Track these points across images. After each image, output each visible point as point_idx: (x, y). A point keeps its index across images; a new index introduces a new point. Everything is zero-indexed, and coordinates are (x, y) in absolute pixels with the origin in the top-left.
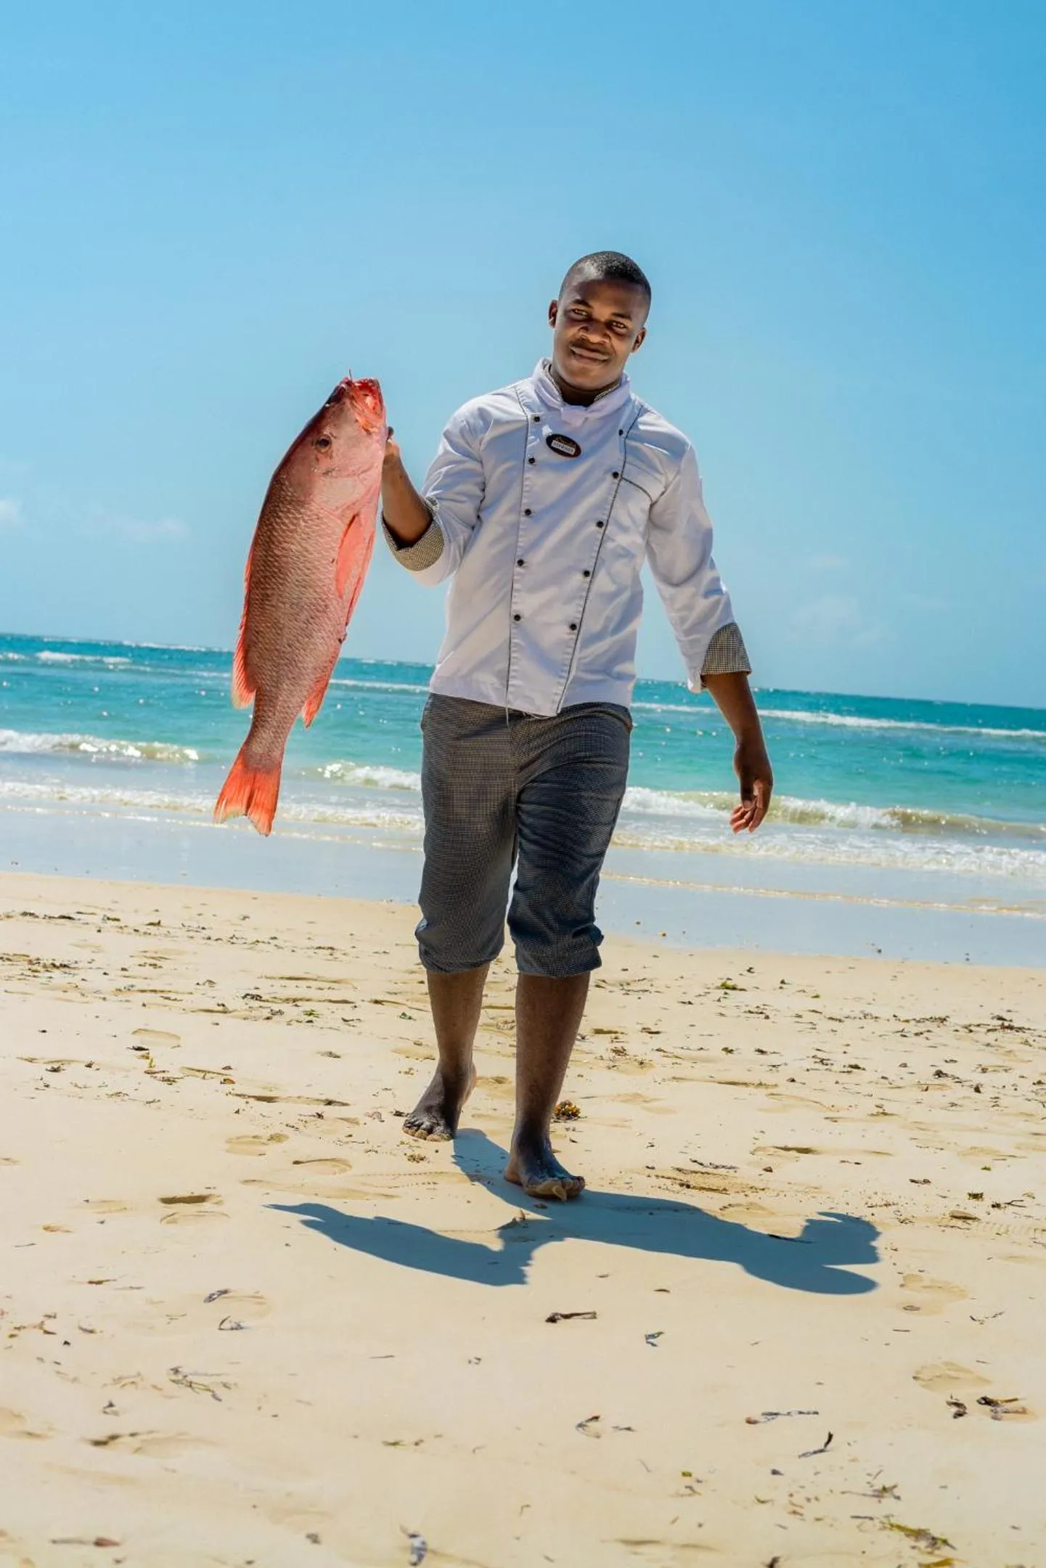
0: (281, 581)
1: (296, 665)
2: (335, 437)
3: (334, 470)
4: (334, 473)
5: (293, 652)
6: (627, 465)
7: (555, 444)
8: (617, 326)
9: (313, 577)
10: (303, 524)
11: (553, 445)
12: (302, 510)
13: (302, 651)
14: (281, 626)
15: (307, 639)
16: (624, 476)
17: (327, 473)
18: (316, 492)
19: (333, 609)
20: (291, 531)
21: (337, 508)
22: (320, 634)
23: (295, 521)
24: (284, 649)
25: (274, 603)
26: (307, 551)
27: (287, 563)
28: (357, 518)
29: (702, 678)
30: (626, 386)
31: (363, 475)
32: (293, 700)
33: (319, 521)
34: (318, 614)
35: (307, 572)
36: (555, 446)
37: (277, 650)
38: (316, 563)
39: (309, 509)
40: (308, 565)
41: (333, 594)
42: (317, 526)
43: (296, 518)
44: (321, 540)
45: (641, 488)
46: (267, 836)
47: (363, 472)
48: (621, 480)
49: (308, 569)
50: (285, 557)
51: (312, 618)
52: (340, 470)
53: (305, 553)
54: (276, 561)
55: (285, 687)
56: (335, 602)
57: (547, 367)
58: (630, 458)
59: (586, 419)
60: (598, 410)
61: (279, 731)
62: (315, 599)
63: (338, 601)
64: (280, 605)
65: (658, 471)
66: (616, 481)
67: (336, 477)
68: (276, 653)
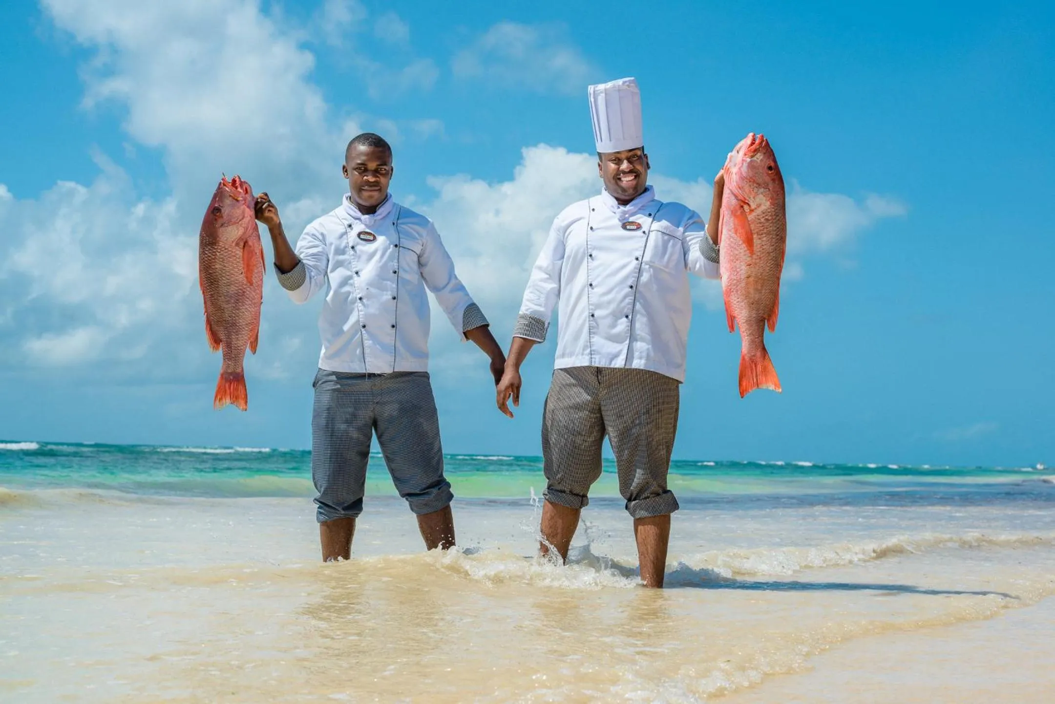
0: (216, 286)
1: (236, 325)
2: (222, 207)
3: (225, 223)
4: (226, 225)
5: (232, 319)
6: (401, 240)
7: (362, 236)
8: (380, 170)
9: (232, 279)
10: (218, 254)
11: (361, 237)
12: (216, 247)
13: (237, 318)
14: (222, 308)
15: (237, 311)
16: (401, 245)
17: (222, 225)
18: (220, 236)
19: (248, 292)
20: (214, 259)
21: (233, 242)
22: (244, 307)
23: (214, 254)
24: (227, 319)
25: (216, 298)
26: (225, 266)
27: (217, 276)
28: (246, 244)
29: (464, 333)
30: (391, 199)
31: (241, 222)
32: (240, 343)
33: (226, 251)
34: (240, 297)
35: (228, 277)
36: (363, 237)
37: (224, 320)
38: (232, 271)
39: (219, 246)
40: (228, 273)
41: (246, 285)
42: (226, 253)
43: (214, 252)
44: (231, 259)
45: (410, 249)
46: (246, 410)
47: (240, 221)
48: (399, 248)
49: (228, 276)
50: (215, 273)
51: (237, 300)
52: (228, 223)
53: (224, 268)
54: (211, 276)
55: (234, 337)
56: (248, 289)
57: (349, 198)
58: (401, 236)
59: (375, 220)
60: (379, 215)
61: (237, 359)
62: (236, 290)
63: (251, 288)
64: (220, 298)
65: (417, 239)
66: (397, 248)
67: (227, 226)
68: (224, 322)
